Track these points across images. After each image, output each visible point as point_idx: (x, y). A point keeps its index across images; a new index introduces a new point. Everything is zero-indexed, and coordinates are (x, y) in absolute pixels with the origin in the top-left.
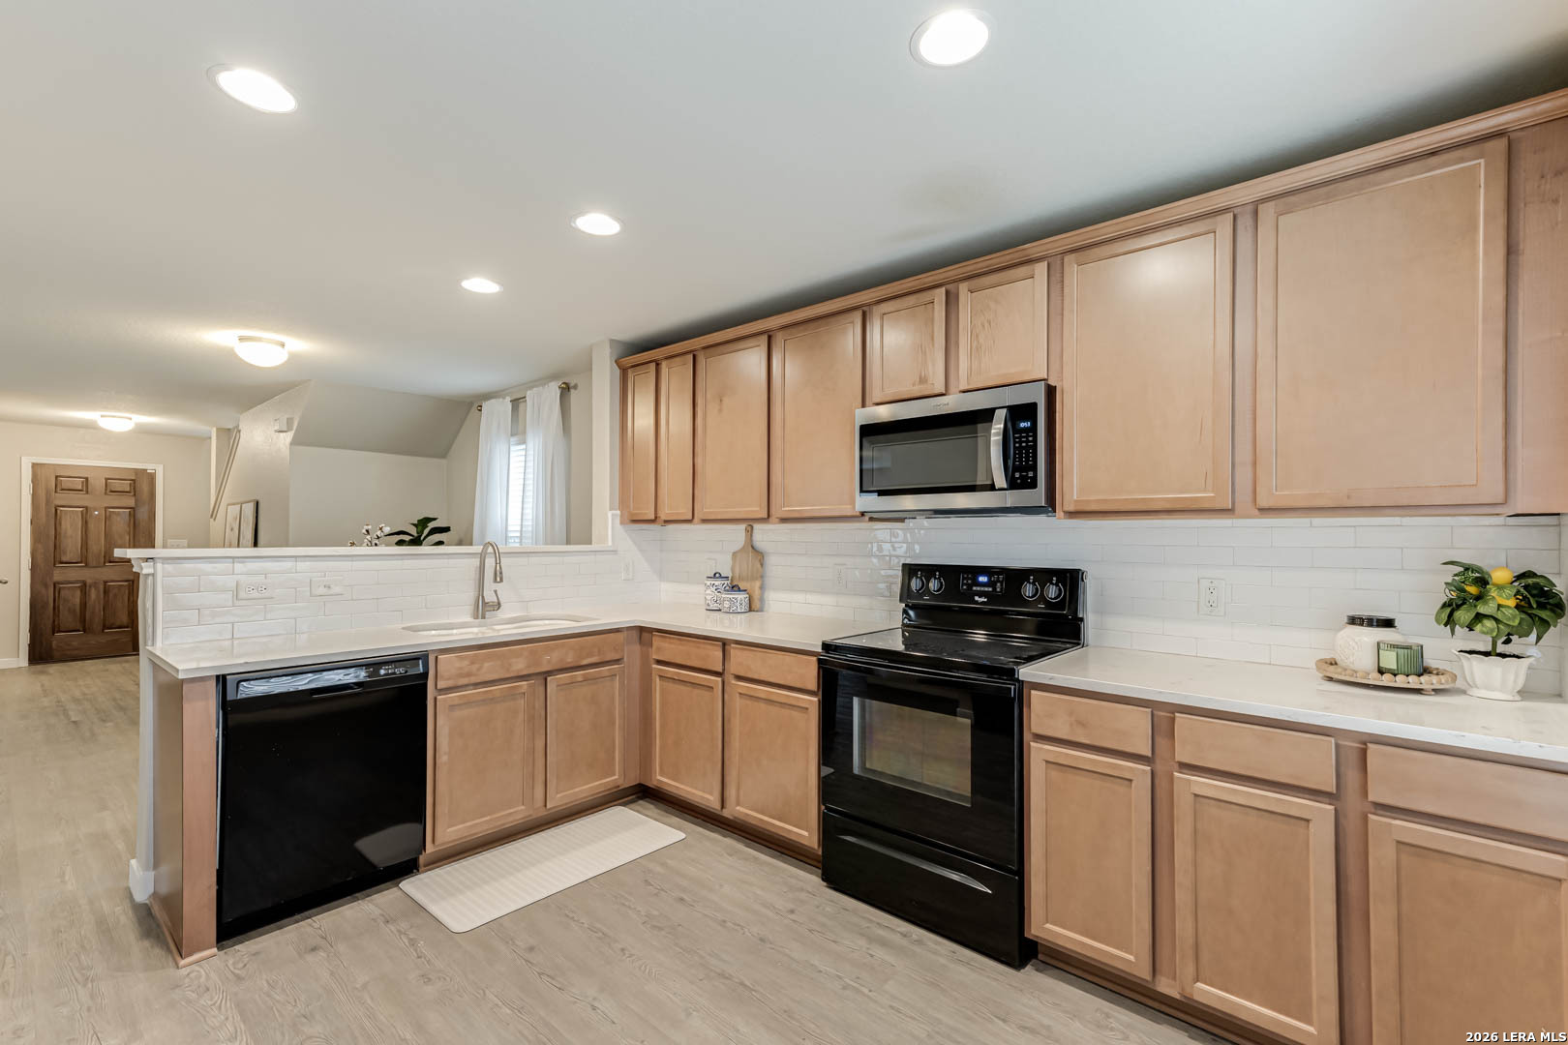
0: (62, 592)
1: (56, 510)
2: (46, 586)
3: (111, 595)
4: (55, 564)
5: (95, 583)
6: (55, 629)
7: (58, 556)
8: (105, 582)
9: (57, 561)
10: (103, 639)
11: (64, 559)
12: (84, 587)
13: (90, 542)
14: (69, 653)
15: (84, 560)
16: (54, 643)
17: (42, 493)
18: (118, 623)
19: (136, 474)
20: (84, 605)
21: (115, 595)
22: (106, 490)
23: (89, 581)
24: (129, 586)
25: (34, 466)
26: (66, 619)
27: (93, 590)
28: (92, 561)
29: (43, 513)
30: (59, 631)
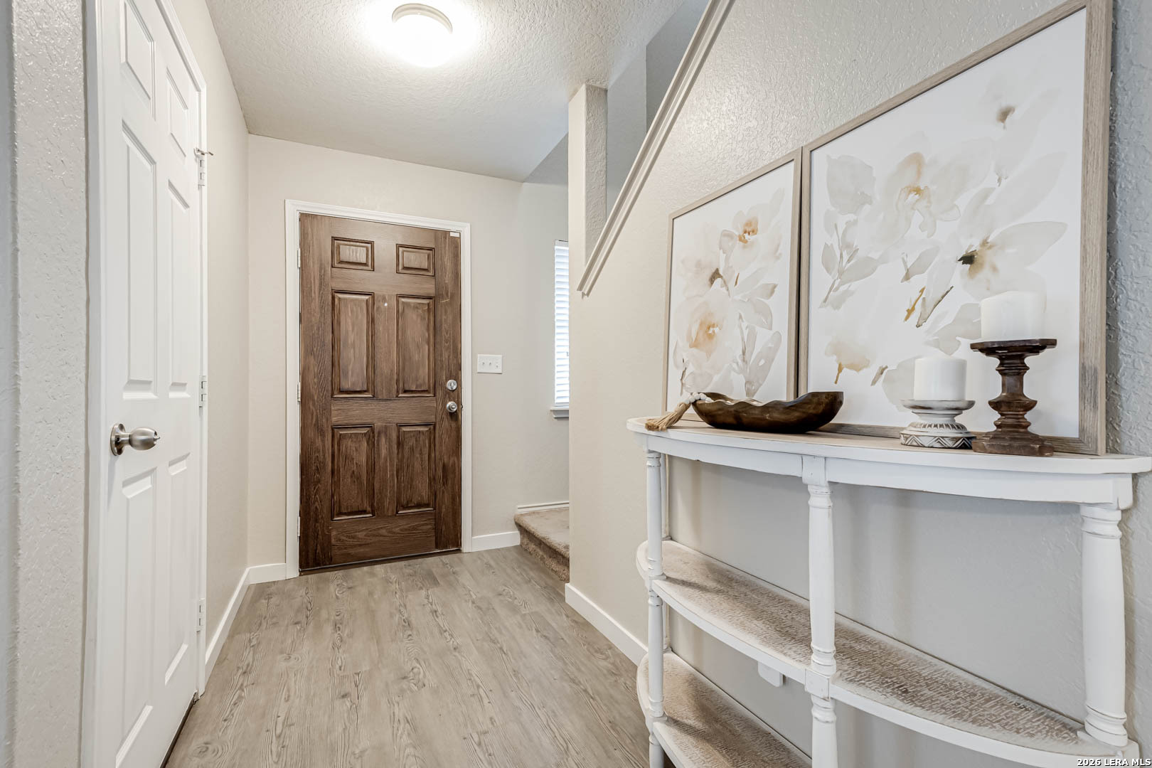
0: (344, 443)
1: (333, 298)
2: (322, 432)
3: (406, 448)
4: (332, 394)
5: (386, 427)
6: (336, 510)
7: (336, 380)
8: (399, 426)
9: (338, 391)
10: (399, 526)
11: (347, 385)
12: (372, 435)
13: (378, 356)
14: (352, 551)
15: (370, 390)
16: (334, 533)
17: (314, 268)
18: (415, 501)
19: (436, 239)
20: (372, 468)
21: (412, 449)
22: (398, 265)
23: (378, 425)
24: (429, 431)
25: (305, 218)
26: (350, 493)
27: (383, 440)
28: (382, 393)
29: (316, 304)
30: (340, 514)
